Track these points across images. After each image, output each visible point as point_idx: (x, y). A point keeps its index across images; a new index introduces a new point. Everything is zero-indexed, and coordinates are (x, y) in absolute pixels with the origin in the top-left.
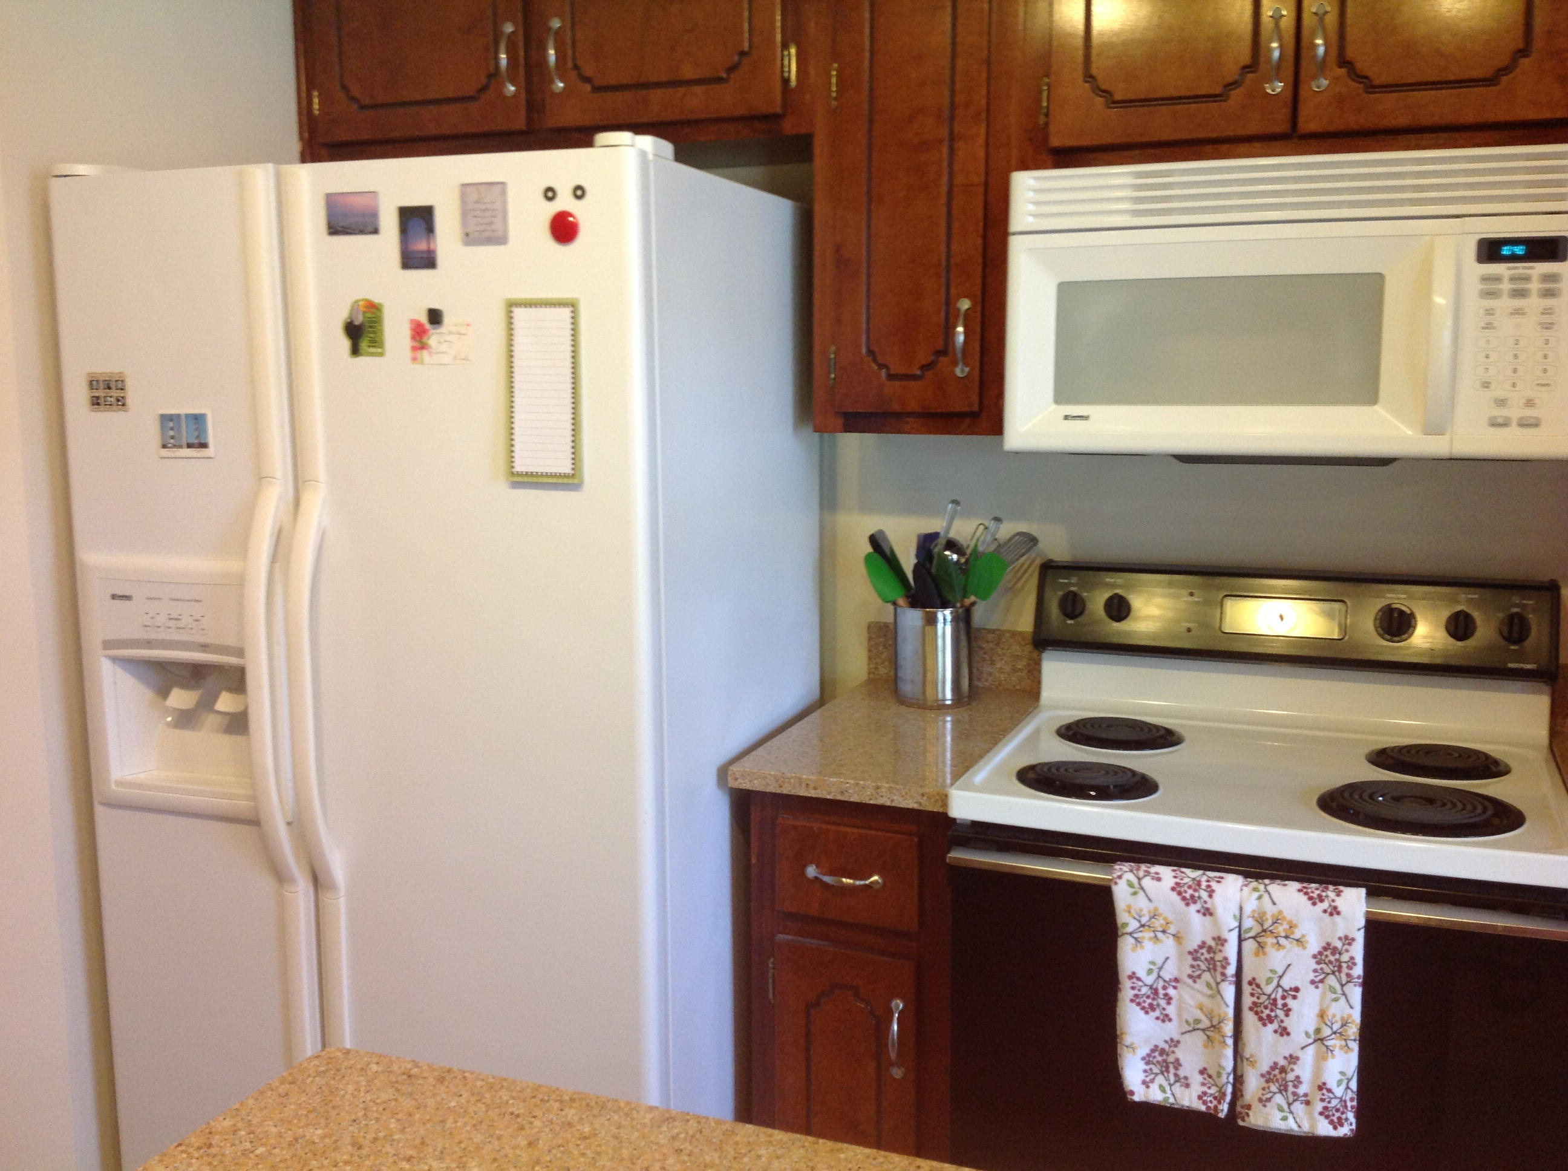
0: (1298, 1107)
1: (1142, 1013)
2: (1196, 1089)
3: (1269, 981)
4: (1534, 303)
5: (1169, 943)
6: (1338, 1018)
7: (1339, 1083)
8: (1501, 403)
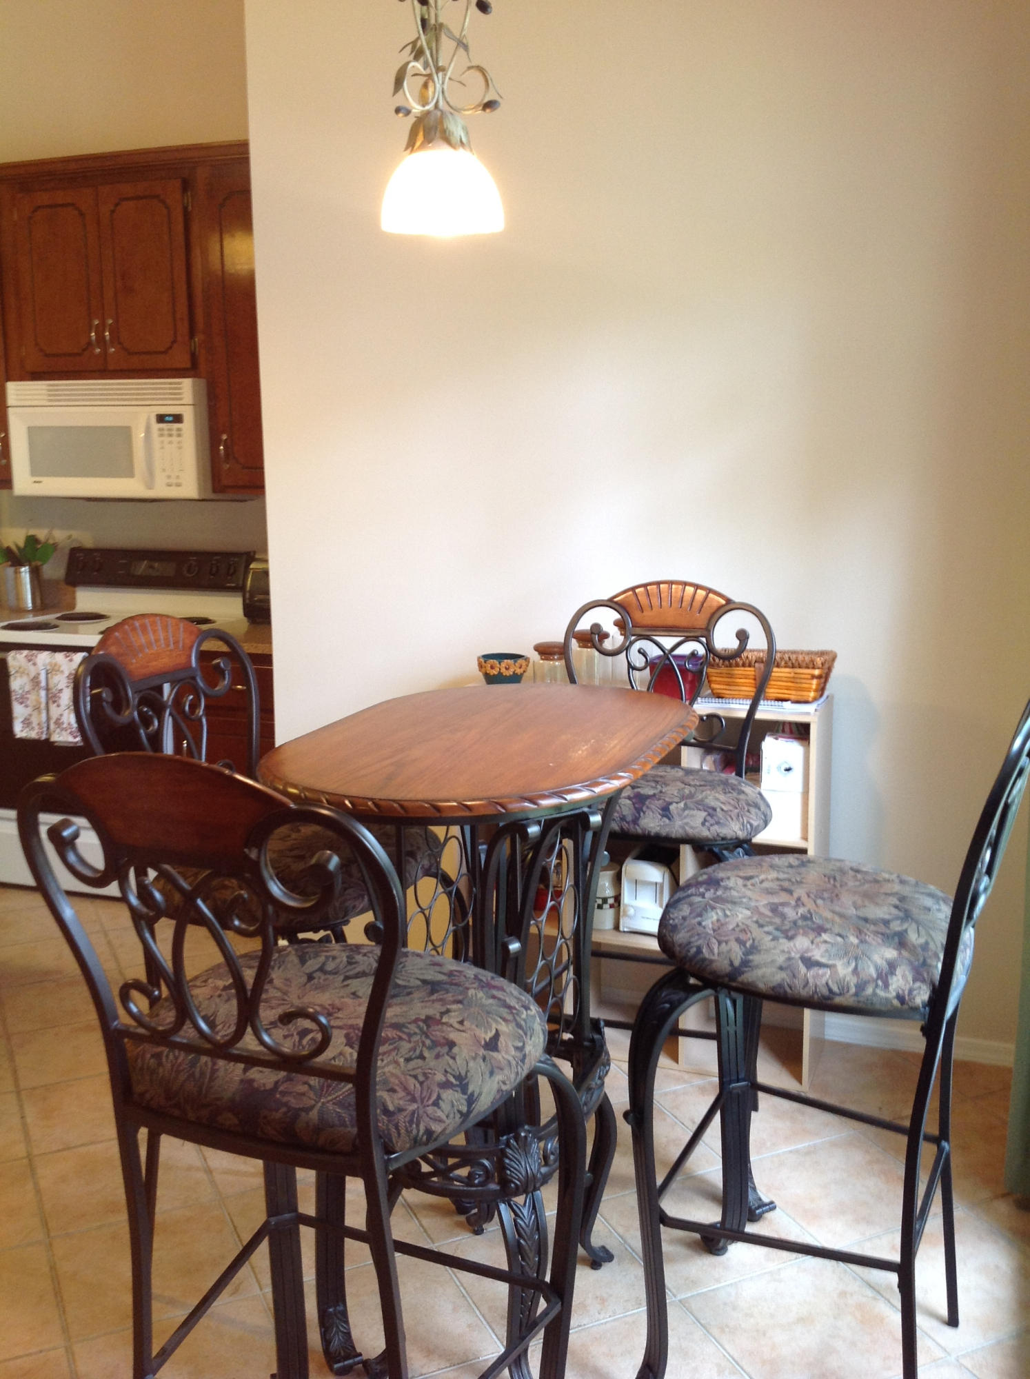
0: (63, 732)
1: (19, 705)
2: (36, 730)
3: (54, 688)
4: (175, 439)
5: (25, 677)
8: (169, 477)
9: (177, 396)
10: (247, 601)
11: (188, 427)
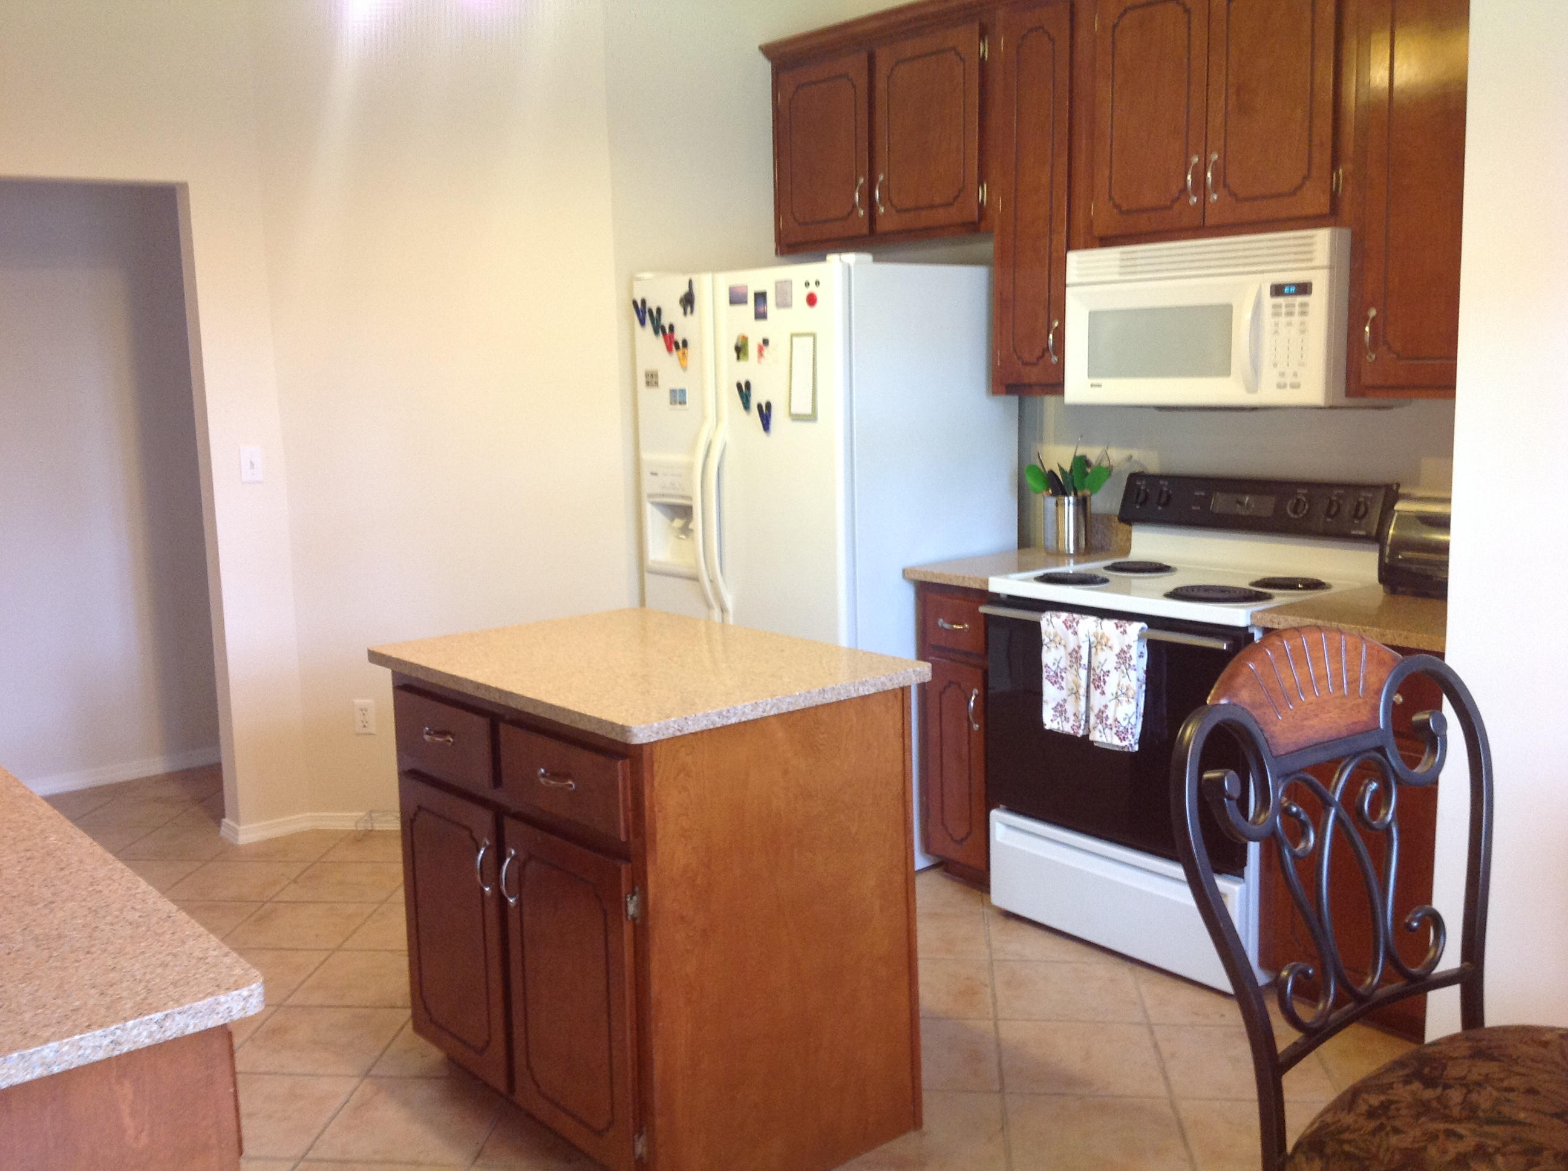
0: (1107, 731)
1: (1051, 685)
2: (1071, 722)
3: (1098, 667)
4: (1296, 319)
5: (1062, 648)
6: (1125, 687)
7: (1125, 719)
8: (1282, 374)
9: (1306, 256)
10: (1387, 560)
11: (1319, 301)
